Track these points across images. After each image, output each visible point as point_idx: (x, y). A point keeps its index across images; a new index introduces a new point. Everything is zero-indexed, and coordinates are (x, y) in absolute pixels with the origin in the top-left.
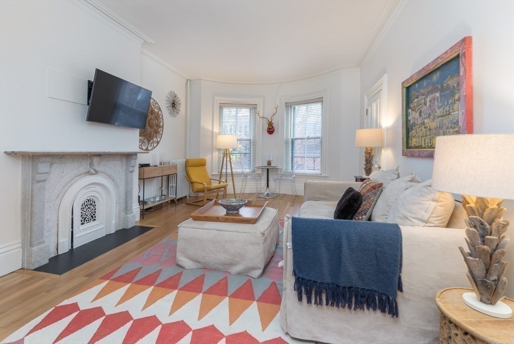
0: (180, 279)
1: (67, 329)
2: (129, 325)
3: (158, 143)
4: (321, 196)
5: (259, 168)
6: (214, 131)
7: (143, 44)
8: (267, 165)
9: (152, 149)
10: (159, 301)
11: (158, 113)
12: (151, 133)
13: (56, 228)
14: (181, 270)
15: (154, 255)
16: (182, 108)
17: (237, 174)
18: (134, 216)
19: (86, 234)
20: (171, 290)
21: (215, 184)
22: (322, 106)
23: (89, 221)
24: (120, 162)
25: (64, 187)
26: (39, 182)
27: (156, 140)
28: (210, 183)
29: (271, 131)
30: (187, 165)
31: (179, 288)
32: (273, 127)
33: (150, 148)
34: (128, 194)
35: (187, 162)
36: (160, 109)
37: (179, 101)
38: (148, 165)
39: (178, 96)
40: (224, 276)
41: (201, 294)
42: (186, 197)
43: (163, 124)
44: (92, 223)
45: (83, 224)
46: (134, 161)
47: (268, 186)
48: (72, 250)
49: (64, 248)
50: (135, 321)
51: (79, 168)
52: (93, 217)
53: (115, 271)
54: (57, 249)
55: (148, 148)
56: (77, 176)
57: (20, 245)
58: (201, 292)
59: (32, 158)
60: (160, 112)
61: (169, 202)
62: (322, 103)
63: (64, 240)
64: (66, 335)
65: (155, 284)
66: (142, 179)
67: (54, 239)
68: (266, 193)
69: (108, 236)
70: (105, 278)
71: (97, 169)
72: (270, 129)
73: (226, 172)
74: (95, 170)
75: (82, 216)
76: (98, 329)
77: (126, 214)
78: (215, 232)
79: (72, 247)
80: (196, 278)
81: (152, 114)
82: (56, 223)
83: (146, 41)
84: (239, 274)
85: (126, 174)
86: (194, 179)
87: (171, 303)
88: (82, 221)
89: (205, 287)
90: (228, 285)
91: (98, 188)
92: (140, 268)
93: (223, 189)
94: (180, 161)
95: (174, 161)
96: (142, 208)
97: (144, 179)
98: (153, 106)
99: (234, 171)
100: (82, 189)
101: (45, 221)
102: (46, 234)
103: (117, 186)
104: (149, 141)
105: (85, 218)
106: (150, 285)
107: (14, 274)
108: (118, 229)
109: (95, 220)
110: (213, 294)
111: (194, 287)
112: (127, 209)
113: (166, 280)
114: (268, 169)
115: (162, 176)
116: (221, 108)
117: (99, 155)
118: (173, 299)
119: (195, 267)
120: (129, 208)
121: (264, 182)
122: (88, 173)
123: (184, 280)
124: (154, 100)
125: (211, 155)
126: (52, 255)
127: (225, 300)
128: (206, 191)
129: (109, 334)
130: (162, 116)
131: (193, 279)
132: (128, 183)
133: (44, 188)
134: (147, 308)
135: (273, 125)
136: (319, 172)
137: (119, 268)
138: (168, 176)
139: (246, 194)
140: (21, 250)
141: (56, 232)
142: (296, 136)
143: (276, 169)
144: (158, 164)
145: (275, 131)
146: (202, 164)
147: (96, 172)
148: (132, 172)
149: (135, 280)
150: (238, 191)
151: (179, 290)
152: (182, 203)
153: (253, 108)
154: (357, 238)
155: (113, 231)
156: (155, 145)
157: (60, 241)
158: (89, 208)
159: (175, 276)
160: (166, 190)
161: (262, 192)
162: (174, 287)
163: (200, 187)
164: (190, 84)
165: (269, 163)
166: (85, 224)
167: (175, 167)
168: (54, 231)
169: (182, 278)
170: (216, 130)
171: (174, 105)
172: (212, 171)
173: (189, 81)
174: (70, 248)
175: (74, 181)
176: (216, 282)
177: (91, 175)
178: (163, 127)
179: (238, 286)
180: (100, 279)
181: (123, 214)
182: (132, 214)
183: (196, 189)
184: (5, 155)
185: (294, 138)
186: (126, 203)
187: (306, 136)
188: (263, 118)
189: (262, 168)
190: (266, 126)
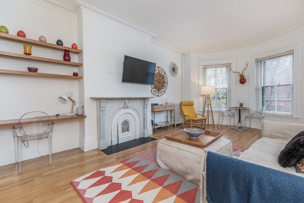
0: (155, 173)
1: (95, 184)
2: (117, 192)
3: (165, 92)
4: (279, 135)
5: (233, 108)
6: (200, 83)
7: (151, 38)
8: (239, 107)
9: (161, 96)
10: (138, 183)
11: (164, 75)
12: (159, 87)
13: (111, 133)
14: (158, 168)
15: (149, 155)
16: (179, 72)
17: (214, 112)
18: (148, 131)
19: (125, 137)
20: (147, 179)
21: (199, 117)
22: (293, 58)
23: (126, 131)
24: (140, 103)
25: (113, 114)
26: (102, 111)
27: (163, 90)
28: (196, 117)
29: (243, 81)
30: (181, 105)
31: (151, 179)
32: (244, 79)
33: (160, 95)
34: (145, 120)
35: (181, 103)
36: (165, 73)
37: (177, 67)
38: (157, 104)
39: (177, 64)
40: (181, 179)
41: (161, 187)
42: (182, 123)
43: (167, 81)
44: (127, 133)
45: (123, 132)
46: (147, 102)
47: (240, 121)
48: (118, 144)
49: (115, 143)
50: (121, 190)
51: (120, 105)
52: (128, 130)
53: (128, 159)
54: (112, 143)
55: (158, 95)
56: (119, 109)
57: (97, 138)
58: (162, 186)
59: (99, 100)
60: (165, 75)
61: (172, 125)
62: (293, 55)
63: (114, 139)
64: (93, 187)
65: (141, 173)
66: (153, 112)
67: (110, 138)
68: (238, 126)
69: (135, 140)
70: (122, 162)
71: (128, 106)
72: (241, 80)
73: (208, 110)
74: (127, 106)
75: (122, 128)
76: (105, 189)
77: (144, 130)
78: (176, 149)
79: (118, 143)
80: (163, 176)
81: (160, 76)
82: (111, 130)
83: (153, 36)
84: (191, 181)
85: (144, 109)
86: (185, 113)
87: (143, 187)
88: (122, 131)
89: (166, 184)
90: (180, 187)
91: (129, 116)
92: (139, 161)
93: (204, 121)
94: (178, 102)
95: (174, 102)
96: (153, 127)
97: (154, 112)
98: (161, 72)
99: (213, 109)
100: (121, 115)
101: (106, 129)
102: (106, 135)
103: (139, 115)
104: (159, 91)
105: (124, 130)
106: (139, 172)
107: (94, 150)
108: (140, 137)
109: (129, 131)
110: (168, 190)
111: (159, 182)
112: (144, 127)
113: (147, 172)
114: (240, 110)
115: (167, 111)
116: (205, 68)
117: (129, 99)
118: (145, 185)
119: (166, 169)
120: (145, 127)
121: (237, 118)
122: (124, 108)
123: (157, 175)
124: (161, 68)
125: (198, 99)
126: (110, 145)
127: (173, 196)
128: (191, 121)
129: (108, 193)
130: (167, 77)
131: (162, 176)
132: (144, 114)
133: (104, 114)
134: (130, 185)
135: (245, 77)
136: (290, 113)
137: (130, 158)
138: (171, 110)
139: (223, 125)
140: (97, 140)
141: (111, 134)
142: (267, 85)
143: (247, 110)
144: (164, 104)
145: (246, 81)
146: (191, 104)
147: (128, 107)
148: (147, 108)
149: (133, 167)
150: (216, 123)
151: (151, 180)
152: (179, 127)
153: (228, 66)
154: (271, 188)
155: (137, 138)
156: (163, 93)
157: (113, 139)
158: (125, 125)
159: (153, 170)
160: (170, 119)
161: (235, 125)
162: (149, 177)
163: (189, 118)
164: (184, 57)
165: (241, 105)
166: (124, 133)
167: (174, 106)
168: (110, 134)
169: (156, 173)
170: (201, 83)
171: (174, 70)
172: (199, 109)
173: (183, 54)
174: (117, 143)
175: (117, 111)
176: (173, 182)
177: (125, 108)
178: (167, 83)
179: (186, 190)
180: (120, 162)
181: (142, 129)
182: (147, 130)
183: (186, 119)
184: (90, 99)
185: (265, 86)
186: (144, 124)
187: (277, 84)
188: (236, 72)
189: (236, 108)
190: (239, 79)
